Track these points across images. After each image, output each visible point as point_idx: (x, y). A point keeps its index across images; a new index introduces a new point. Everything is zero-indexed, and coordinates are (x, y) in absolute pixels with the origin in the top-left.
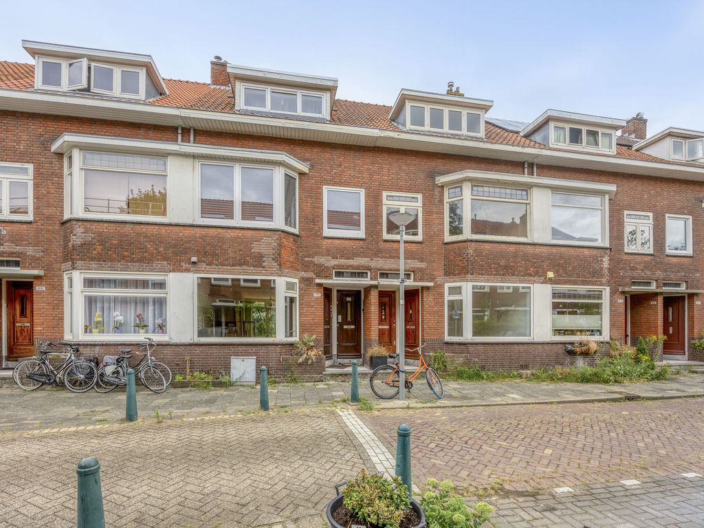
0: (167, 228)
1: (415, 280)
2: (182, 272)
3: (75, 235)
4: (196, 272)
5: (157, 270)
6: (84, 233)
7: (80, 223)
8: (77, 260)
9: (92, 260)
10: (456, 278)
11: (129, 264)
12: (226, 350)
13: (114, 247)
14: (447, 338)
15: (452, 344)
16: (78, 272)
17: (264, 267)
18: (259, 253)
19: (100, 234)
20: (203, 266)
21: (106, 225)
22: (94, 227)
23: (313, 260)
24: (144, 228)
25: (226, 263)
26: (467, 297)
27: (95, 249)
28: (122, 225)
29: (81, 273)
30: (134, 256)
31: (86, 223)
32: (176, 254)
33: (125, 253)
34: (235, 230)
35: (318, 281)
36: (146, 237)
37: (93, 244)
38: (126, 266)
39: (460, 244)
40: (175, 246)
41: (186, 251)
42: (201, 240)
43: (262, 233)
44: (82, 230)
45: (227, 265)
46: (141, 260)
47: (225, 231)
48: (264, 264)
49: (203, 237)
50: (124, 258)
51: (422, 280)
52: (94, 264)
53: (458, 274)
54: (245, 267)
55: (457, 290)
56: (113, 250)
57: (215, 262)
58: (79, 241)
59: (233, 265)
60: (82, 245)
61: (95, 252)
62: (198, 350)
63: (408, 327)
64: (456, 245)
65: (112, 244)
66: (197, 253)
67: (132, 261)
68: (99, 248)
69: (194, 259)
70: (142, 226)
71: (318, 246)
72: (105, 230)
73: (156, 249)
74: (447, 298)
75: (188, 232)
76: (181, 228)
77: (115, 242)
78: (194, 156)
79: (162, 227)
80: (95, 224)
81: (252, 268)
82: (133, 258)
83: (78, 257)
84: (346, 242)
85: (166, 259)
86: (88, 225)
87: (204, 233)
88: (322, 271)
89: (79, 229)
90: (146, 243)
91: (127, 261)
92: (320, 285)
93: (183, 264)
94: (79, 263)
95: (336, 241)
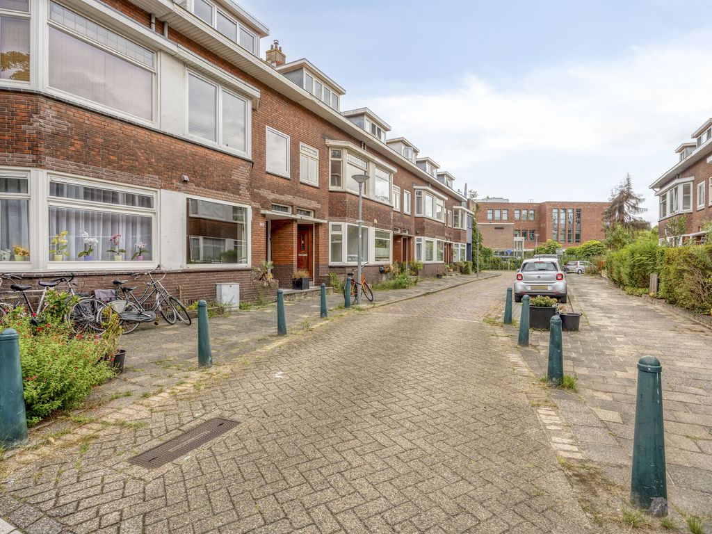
0: (158, 136)
1: (314, 217)
2: (173, 190)
3: (44, 118)
4: (187, 192)
5: (146, 185)
6: (56, 118)
7: (51, 103)
8: (46, 154)
9: (68, 158)
10: (338, 218)
11: (117, 172)
12: (211, 277)
13: (98, 147)
14: (331, 263)
15: (335, 267)
16: (46, 171)
17: (240, 195)
18: (237, 181)
19: (80, 125)
20: (192, 186)
21: (88, 114)
22: (72, 114)
23: (260, 191)
24: (135, 131)
25: (212, 186)
26: (344, 233)
27: (72, 145)
28: (108, 120)
29: (48, 173)
30: (123, 163)
31: (59, 105)
32: (167, 169)
33: (112, 157)
34: (219, 154)
35: (263, 212)
36: (136, 141)
37: (70, 137)
38: (112, 175)
39: (340, 194)
40: (167, 159)
41: (175, 167)
42: (191, 158)
43: (239, 161)
44: (54, 114)
45: (212, 189)
46: (131, 170)
47: (211, 152)
48: (241, 192)
49: (193, 155)
50: (110, 163)
51: (318, 218)
52: (70, 165)
53: (339, 216)
54: (226, 193)
55: (338, 228)
56: (96, 150)
57: (202, 183)
58: (49, 129)
59: (217, 190)
60: (54, 135)
61: (72, 148)
62: (188, 278)
63: (299, 255)
64: (338, 194)
65: (95, 142)
66: (187, 171)
67: (120, 168)
68: (78, 144)
69: (186, 178)
70: (132, 128)
71: (263, 180)
72: (87, 122)
73: (147, 159)
74: (331, 233)
75: (180, 145)
76: (173, 140)
77: (99, 140)
78: (185, 63)
79: (153, 134)
80: (73, 110)
81: (232, 195)
82: (122, 165)
83: (47, 151)
84: (280, 179)
85: (157, 173)
86: (63, 108)
87: (193, 150)
88: (265, 203)
89: (49, 111)
90: (136, 150)
91: (114, 168)
92: (264, 215)
93: (174, 181)
94: (48, 160)
95: (275, 178)
